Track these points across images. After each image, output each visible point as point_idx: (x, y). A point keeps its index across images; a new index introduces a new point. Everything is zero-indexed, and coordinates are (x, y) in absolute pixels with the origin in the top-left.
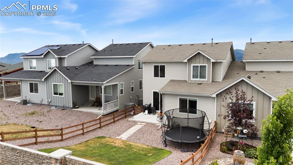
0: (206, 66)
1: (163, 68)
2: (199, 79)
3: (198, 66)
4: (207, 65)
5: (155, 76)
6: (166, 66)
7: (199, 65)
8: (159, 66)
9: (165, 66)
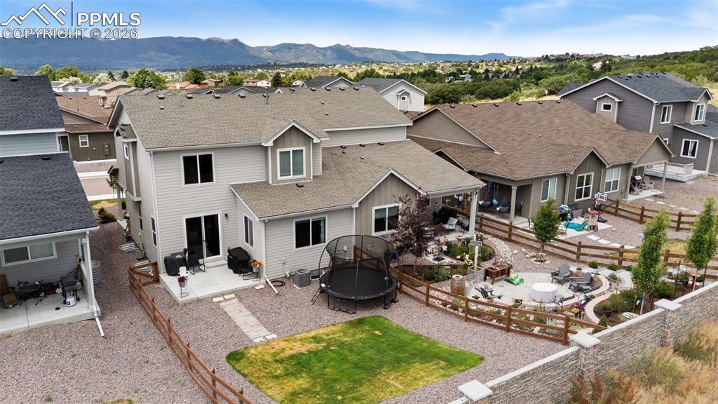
0: (302, 150)
1: (207, 161)
2: (291, 177)
3: (289, 152)
4: (304, 148)
5: (187, 182)
6: (215, 157)
7: (291, 149)
8: (196, 156)
9: (211, 155)
